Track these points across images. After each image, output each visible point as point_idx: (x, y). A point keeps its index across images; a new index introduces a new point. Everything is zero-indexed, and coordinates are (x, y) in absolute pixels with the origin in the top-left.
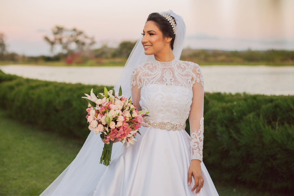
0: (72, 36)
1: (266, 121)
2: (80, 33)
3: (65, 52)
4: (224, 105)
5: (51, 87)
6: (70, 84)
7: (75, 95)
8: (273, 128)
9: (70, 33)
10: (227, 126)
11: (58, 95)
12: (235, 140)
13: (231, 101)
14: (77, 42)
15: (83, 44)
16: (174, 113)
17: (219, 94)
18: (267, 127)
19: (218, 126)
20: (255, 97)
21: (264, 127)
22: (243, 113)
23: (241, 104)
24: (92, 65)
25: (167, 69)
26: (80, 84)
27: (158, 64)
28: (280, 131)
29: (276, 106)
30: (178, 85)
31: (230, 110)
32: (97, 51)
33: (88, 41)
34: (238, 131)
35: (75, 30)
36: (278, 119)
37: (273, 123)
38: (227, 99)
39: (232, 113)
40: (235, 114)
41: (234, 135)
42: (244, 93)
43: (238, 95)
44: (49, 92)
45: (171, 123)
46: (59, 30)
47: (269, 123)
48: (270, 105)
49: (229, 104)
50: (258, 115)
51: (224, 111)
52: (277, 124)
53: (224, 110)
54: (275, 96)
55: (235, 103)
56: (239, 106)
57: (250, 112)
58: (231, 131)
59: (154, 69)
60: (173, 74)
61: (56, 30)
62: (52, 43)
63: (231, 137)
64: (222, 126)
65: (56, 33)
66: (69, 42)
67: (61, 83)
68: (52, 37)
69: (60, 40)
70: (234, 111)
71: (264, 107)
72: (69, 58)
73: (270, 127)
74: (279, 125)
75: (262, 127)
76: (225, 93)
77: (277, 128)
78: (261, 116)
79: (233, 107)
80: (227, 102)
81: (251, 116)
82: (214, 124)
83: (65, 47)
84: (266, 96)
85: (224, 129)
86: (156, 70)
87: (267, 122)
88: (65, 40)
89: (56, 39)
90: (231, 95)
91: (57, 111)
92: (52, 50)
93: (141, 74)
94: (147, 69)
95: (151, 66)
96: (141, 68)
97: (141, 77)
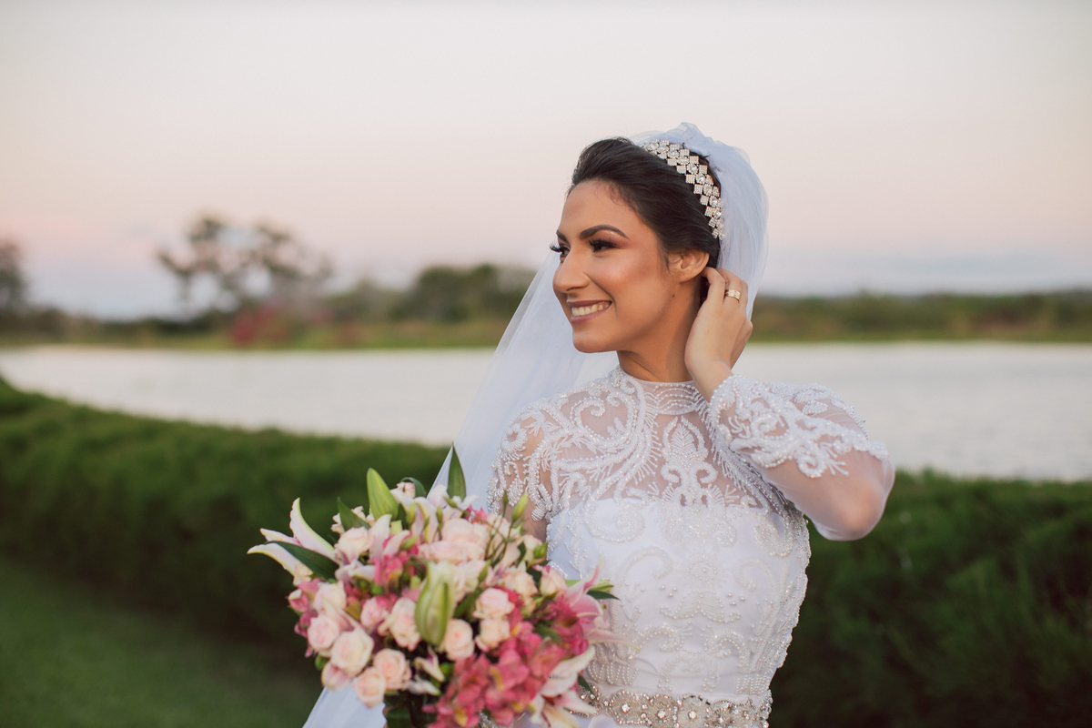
16: (720, 648)
25: (679, 416)
27: (634, 394)
30: (738, 501)
45: (705, 697)
86: (624, 424)
93: (553, 444)
94: (579, 422)
95: (598, 408)
96: (549, 418)
97: (549, 462)
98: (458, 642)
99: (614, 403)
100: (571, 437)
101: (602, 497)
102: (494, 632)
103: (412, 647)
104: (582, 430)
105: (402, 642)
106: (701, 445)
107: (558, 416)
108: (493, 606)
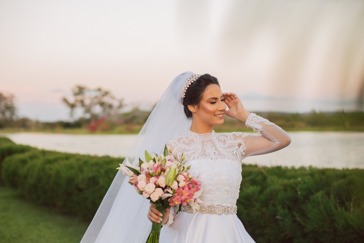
0: (96, 97)
1: (338, 201)
2: (106, 93)
3: (88, 116)
4: (286, 181)
5: (72, 161)
6: (95, 157)
7: (102, 171)
8: (347, 209)
9: (94, 94)
10: (289, 209)
11: (81, 170)
12: (300, 224)
13: (294, 177)
14: (102, 104)
15: (111, 106)
16: (225, 192)
17: (279, 168)
18: (339, 209)
19: (279, 208)
20: (323, 172)
21: (336, 208)
22: (309, 192)
23: (307, 180)
24: (121, 133)
25: (207, 141)
26: (108, 157)
27: (196, 137)
28: (356, 213)
29: (350, 183)
30: (224, 158)
31: (293, 188)
32: (126, 115)
33: (115, 104)
34: (303, 214)
35: (99, 90)
36: (353, 199)
37: (346, 203)
38: (289, 174)
39: (296, 192)
40: (299, 193)
41: (298, 219)
42: (310, 167)
43: (302, 169)
44: (71, 167)
45: (222, 205)
46: (81, 90)
47: (342, 203)
48: (341, 181)
49: (292, 181)
50: (328, 194)
51: (285, 190)
52: (352, 204)
53: (286, 188)
54: (347, 170)
55: (299, 179)
56: (305, 183)
57: (318, 190)
58: (295, 214)
59: (192, 143)
60: (215, 147)
61: (77, 90)
62: (72, 106)
63: (295, 221)
64: (283, 208)
65: (76, 94)
66: (92, 104)
67: (84, 156)
68: (72, 99)
69: (82, 102)
70: (298, 189)
71: (335, 184)
72: (93, 124)
73: (343, 208)
74: (354, 206)
75: (333, 208)
76: (286, 168)
77: (352, 210)
78: (332, 195)
79: (297, 184)
80: (289, 178)
81: (319, 195)
82: (274, 205)
83: (88, 110)
84: (338, 170)
85: (286, 211)
86: (194, 143)
87: (340, 203)
88: (87, 102)
89: (76, 101)
90: (293, 169)
91: (80, 190)
92: (72, 114)
93: (177, 149)
94: (182, 144)
95: (186, 141)
96: (175, 143)
97: (177, 154)
98: (175, 186)
99: (190, 139)
100: (181, 147)
101: (192, 160)
102: (182, 184)
103: (164, 187)
104: (184, 145)
105: (161, 186)
106: (213, 147)
107: (177, 143)
108: (181, 178)
